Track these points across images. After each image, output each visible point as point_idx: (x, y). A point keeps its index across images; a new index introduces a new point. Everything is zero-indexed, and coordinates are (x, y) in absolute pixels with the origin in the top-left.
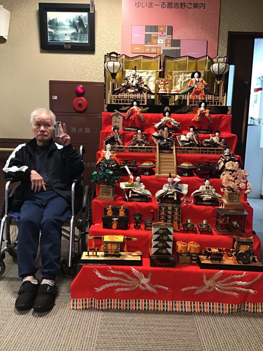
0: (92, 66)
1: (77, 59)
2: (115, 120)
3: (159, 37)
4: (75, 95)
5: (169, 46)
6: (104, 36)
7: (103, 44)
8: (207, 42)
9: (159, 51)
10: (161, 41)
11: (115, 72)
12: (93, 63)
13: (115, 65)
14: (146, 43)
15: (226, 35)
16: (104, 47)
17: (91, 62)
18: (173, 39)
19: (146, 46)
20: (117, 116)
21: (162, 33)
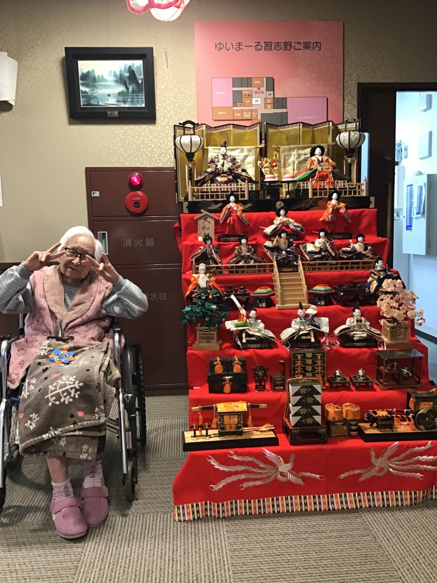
0: (153, 143)
1: (128, 132)
2: (203, 226)
3: (254, 95)
4: (128, 188)
5: (271, 108)
6: (169, 95)
7: (167, 107)
8: (327, 99)
9: (254, 116)
10: (257, 101)
11: (193, 151)
12: (155, 138)
13: (193, 140)
14: (235, 104)
15: (354, 88)
16: (169, 112)
17: (151, 137)
18: (275, 97)
19: (235, 108)
20: (205, 219)
21: (259, 89)
